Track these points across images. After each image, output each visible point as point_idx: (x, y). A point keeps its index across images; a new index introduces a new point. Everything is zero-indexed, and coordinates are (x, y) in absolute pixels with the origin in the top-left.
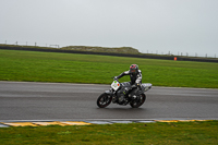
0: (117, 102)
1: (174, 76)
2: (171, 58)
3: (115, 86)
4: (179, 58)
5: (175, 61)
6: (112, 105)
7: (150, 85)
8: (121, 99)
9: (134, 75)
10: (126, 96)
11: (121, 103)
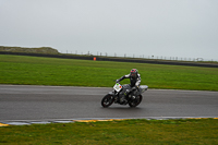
0: (118, 102)
1: (93, 76)
2: (90, 58)
3: (118, 88)
4: (99, 58)
5: (95, 61)
6: (114, 105)
7: (146, 87)
8: (122, 100)
9: (134, 79)
10: (127, 97)
11: (122, 104)
